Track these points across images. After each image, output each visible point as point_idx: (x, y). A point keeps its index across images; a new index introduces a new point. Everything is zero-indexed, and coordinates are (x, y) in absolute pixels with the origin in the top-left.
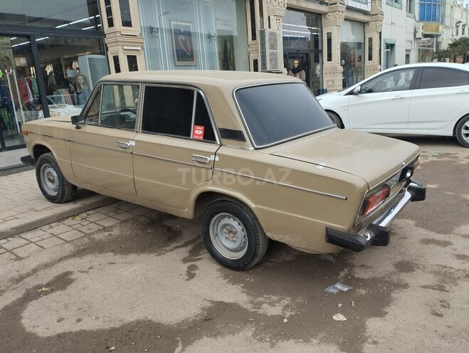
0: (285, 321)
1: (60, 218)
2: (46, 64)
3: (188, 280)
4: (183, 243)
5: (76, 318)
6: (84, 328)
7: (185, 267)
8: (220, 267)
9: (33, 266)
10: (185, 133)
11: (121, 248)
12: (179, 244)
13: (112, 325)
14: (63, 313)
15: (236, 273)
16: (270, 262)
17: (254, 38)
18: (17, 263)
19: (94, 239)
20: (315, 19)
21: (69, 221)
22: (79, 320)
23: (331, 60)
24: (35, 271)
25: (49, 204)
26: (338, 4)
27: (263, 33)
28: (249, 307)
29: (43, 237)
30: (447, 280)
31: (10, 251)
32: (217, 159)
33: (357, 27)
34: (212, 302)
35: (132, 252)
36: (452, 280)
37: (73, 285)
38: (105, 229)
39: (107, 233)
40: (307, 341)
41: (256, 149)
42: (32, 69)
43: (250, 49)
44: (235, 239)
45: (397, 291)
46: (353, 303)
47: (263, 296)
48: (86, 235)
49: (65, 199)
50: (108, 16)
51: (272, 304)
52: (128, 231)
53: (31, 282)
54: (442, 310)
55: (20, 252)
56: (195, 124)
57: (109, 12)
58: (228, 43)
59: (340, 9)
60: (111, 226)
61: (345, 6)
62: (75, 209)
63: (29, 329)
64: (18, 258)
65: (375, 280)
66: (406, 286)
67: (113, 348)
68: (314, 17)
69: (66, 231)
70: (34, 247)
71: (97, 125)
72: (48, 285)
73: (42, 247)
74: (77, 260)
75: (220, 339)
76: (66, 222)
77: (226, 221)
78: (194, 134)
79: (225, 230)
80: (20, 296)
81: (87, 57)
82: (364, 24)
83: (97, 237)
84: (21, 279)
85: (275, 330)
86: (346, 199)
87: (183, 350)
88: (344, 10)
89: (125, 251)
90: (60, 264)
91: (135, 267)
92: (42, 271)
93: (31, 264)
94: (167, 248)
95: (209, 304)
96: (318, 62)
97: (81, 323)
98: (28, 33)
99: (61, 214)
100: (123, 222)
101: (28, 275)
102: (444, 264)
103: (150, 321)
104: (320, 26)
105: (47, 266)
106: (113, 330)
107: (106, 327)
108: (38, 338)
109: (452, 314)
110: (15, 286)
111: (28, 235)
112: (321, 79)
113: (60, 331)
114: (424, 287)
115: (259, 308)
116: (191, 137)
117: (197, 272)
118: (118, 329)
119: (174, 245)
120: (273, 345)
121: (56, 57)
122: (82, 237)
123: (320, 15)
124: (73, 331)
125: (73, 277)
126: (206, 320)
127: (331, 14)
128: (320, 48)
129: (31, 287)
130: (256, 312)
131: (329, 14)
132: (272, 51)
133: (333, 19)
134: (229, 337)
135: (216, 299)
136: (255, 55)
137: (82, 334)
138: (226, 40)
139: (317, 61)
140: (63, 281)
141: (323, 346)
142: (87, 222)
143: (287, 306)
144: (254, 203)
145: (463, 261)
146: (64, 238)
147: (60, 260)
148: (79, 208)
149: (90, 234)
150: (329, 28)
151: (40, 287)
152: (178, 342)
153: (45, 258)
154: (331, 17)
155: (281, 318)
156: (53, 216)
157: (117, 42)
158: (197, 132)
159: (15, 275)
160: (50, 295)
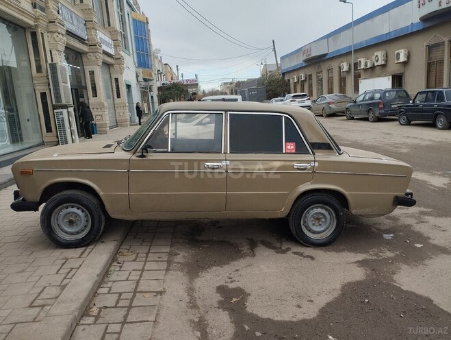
3: (313, 259)
6: (324, 302)
7: (292, 255)
9: (182, 293)
10: (278, 149)
17: (39, 70)
18: (166, 296)
22: (310, 301)
23: (96, 96)
26: (98, 47)
27: (53, 66)
31: (137, 292)
32: (317, 164)
38: (170, 254)
41: (340, 154)
43: (35, 82)
56: (286, 141)
59: (99, 51)
60: (171, 251)
61: (101, 48)
62: (116, 247)
78: (286, 149)
82: (109, 65)
84: (195, 304)
86: (406, 176)
87: (398, 284)
88: (102, 52)
89: (221, 262)
90: (196, 286)
92: (197, 295)
96: (84, 97)
97: (316, 301)
104: (81, 64)
105: (192, 290)
106: (343, 294)
115: (381, 256)
116: (284, 152)
122: (170, 264)
123: (81, 53)
128: (84, 85)
129: (216, 305)
131: (89, 54)
132: (64, 84)
133: (94, 59)
136: (43, 88)
137: (332, 304)
143: (389, 250)
147: (190, 283)
150: (90, 67)
152: (387, 283)
154: (91, 57)
158: (289, 147)
159: (184, 304)
160: (249, 301)
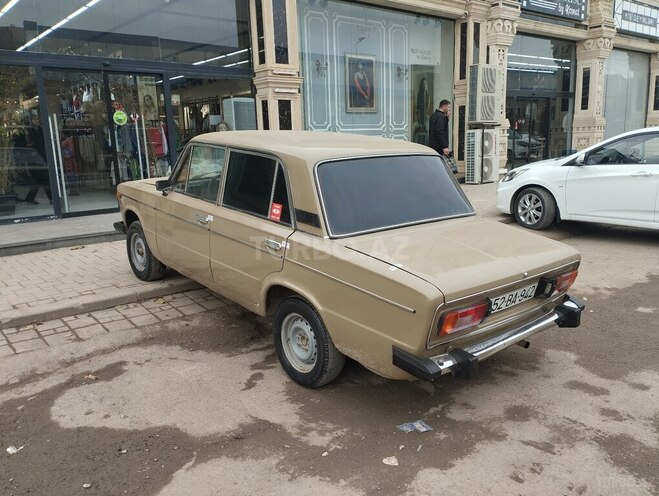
0: (325, 454)
1: (140, 299)
2: (203, 103)
3: (244, 390)
4: (265, 345)
5: (106, 413)
6: (107, 425)
7: (248, 374)
8: (288, 380)
9: (90, 349)
10: (262, 211)
11: (192, 342)
12: (261, 346)
13: (136, 427)
14: (95, 406)
15: (303, 390)
16: (353, 383)
17: (463, 76)
18: (74, 344)
19: (167, 327)
20: (566, 48)
21: (150, 304)
22: (106, 416)
23: (586, 108)
24: (89, 356)
25: (136, 280)
26: (604, 28)
27: (474, 69)
28: (294, 432)
29: (114, 318)
30: (563, 439)
31: (72, 331)
33: (638, 58)
34: (256, 419)
35: (202, 349)
36: (571, 441)
37: (120, 377)
38: (184, 317)
39: (184, 323)
40: (335, 480)
41: (331, 238)
42: (186, 110)
43: (455, 92)
44: (306, 347)
45: (486, 442)
46: (420, 447)
47: (317, 422)
48: (162, 322)
49: (152, 276)
50: (260, 49)
51: (322, 433)
52: (210, 323)
53: (81, 368)
54: (528, 475)
55: (82, 333)
56: (274, 202)
57: (261, 45)
58: (425, 82)
59: (605, 35)
60: (193, 315)
61: (615, 30)
62: (160, 290)
63: (54, 418)
64: (79, 339)
65: (467, 424)
66: (501, 437)
67: (125, 451)
68: (565, 44)
69: (140, 315)
70: (99, 328)
71: (183, 193)
72: (95, 373)
73: (107, 330)
74: (140, 349)
75: (238, 462)
76: (145, 304)
77: (299, 324)
78: (272, 213)
79: (297, 336)
80: (64, 381)
81: (233, 100)
82: (649, 55)
83: (171, 325)
84: (73, 362)
85: (307, 462)
86: (414, 312)
87: (193, 466)
88: (613, 35)
89: (194, 346)
90: (119, 352)
91: (195, 367)
92: (96, 358)
93: (89, 347)
94: (244, 350)
95: (249, 421)
96: (567, 110)
97: (108, 419)
98: (161, 71)
99: (141, 294)
100: (208, 311)
101: (81, 359)
102: (574, 418)
103: (177, 429)
104: (573, 58)
105: (105, 352)
106: (136, 432)
107: (129, 428)
108: (59, 427)
109: (538, 481)
110: (63, 370)
111: (99, 315)
112: (569, 136)
113: (82, 425)
114: (527, 443)
115: (304, 435)
116: (269, 217)
117: (259, 382)
118: (140, 432)
119: (255, 346)
120: (293, 478)
121: (213, 95)
122: (155, 324)
123: (575, 42)
124: (96, 426)
125: (125, 368)
126: (237, 438)
127: (591, 41)
128: (571, 90)
129: (79, 373)
130: (298, 438)
131: (589, 41)
132: (486, 94)
133: (594, 49)
134: (249, 462)
135: (261, 417)
136: (462, 99)
137: (103, 431)
138: (424, 79)
139: (565, 108)
140: (114, 371)
141: (349, 490)
142: (169, 307)
143: (338, 438)
144: (322, 304)
145: (606, 418)
146: (135, 322)
147: (121, 347)
148: (166, 289)
149: (165, 322)
150: (588, 61)
151: (88, 373)
152: (192, 456)
153: (105, 342)
154: (591, 46)
155: (324, 449)
156: (133, 295)
157: (268, 83)
158: (274, 211)
159: (67, 357)
160: (92, 385)
